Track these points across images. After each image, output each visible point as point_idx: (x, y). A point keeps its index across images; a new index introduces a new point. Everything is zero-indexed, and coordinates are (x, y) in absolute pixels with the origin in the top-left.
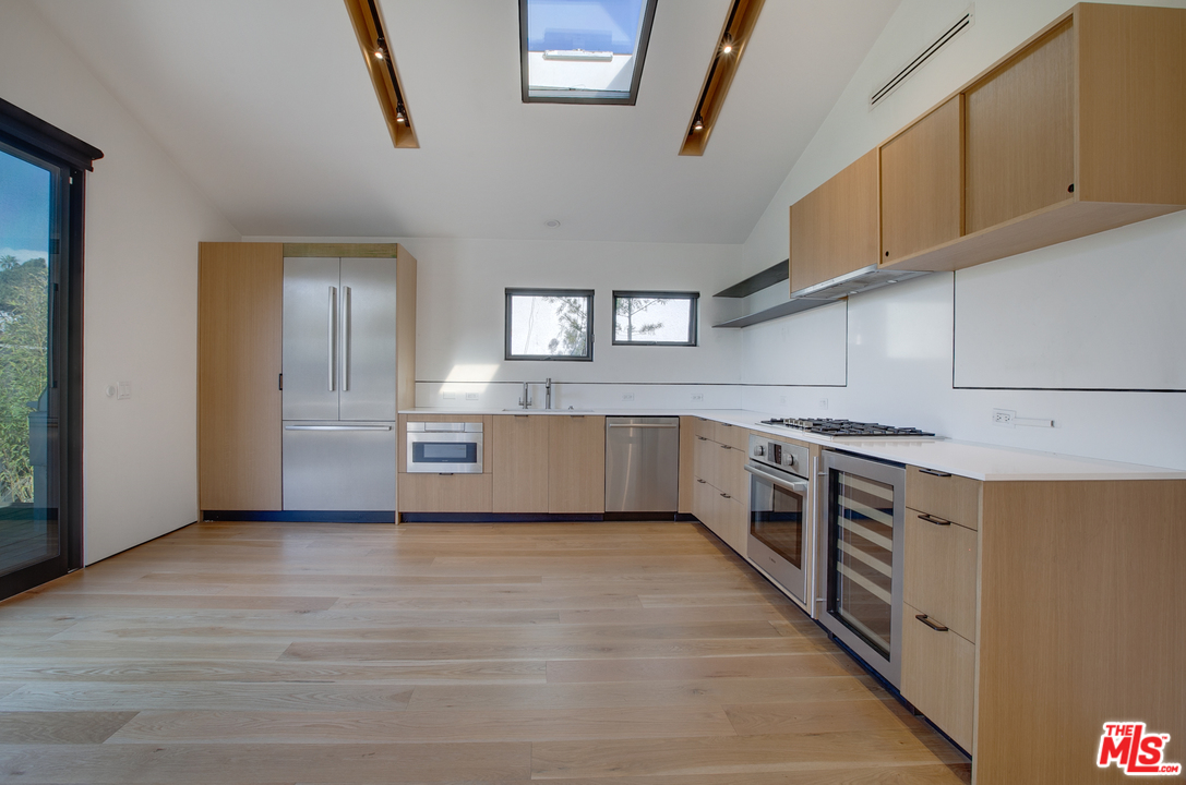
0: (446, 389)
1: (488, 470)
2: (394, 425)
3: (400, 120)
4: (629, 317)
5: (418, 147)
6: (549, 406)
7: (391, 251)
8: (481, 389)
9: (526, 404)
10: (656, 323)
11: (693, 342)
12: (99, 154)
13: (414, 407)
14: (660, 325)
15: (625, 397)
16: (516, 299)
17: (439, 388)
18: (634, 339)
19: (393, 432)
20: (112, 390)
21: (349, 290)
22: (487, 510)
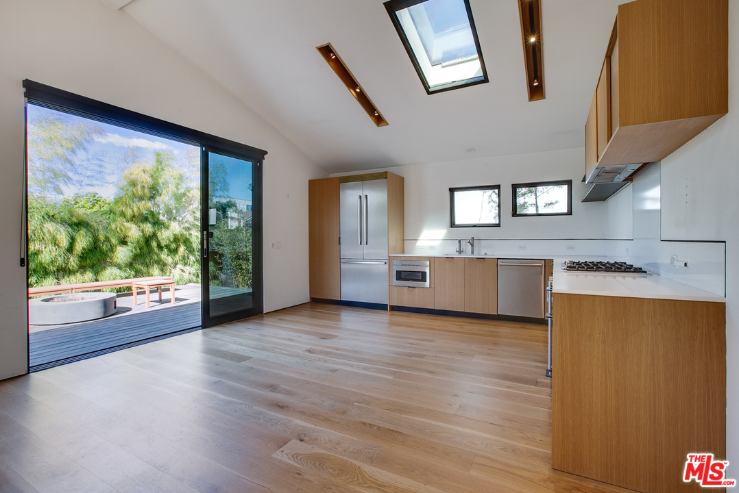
0: (419, 243)
1: (432, 286)
2: (387, 261)
3: (377, 114)
4: (536, 198)
5: (388, 124)
6: (473, 253)
7: (384, 175)
8: (437, 243)
9: (460, 252)
10: (554, 201)
11: (570, 213)
12: (266, 153)
13: (403, 253)
14: (557, 202)
15: (520, 248)
16: (456, 194)
17: (415, 243)
18: (540, 212)
19: (387, 265)
20: (273, 245)
21: (366, 196)
22: (431, 307)
